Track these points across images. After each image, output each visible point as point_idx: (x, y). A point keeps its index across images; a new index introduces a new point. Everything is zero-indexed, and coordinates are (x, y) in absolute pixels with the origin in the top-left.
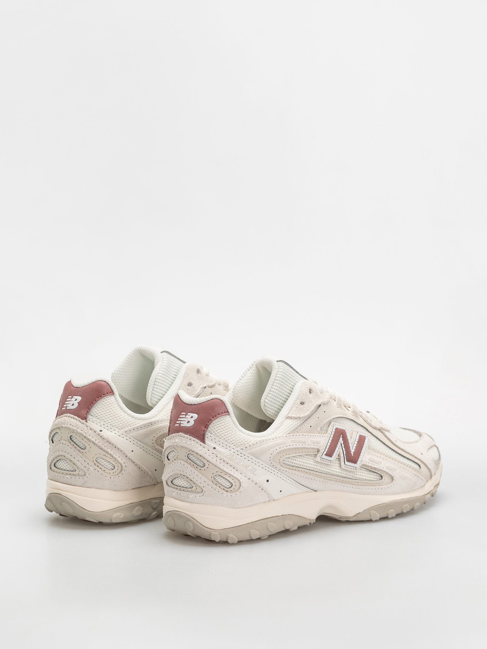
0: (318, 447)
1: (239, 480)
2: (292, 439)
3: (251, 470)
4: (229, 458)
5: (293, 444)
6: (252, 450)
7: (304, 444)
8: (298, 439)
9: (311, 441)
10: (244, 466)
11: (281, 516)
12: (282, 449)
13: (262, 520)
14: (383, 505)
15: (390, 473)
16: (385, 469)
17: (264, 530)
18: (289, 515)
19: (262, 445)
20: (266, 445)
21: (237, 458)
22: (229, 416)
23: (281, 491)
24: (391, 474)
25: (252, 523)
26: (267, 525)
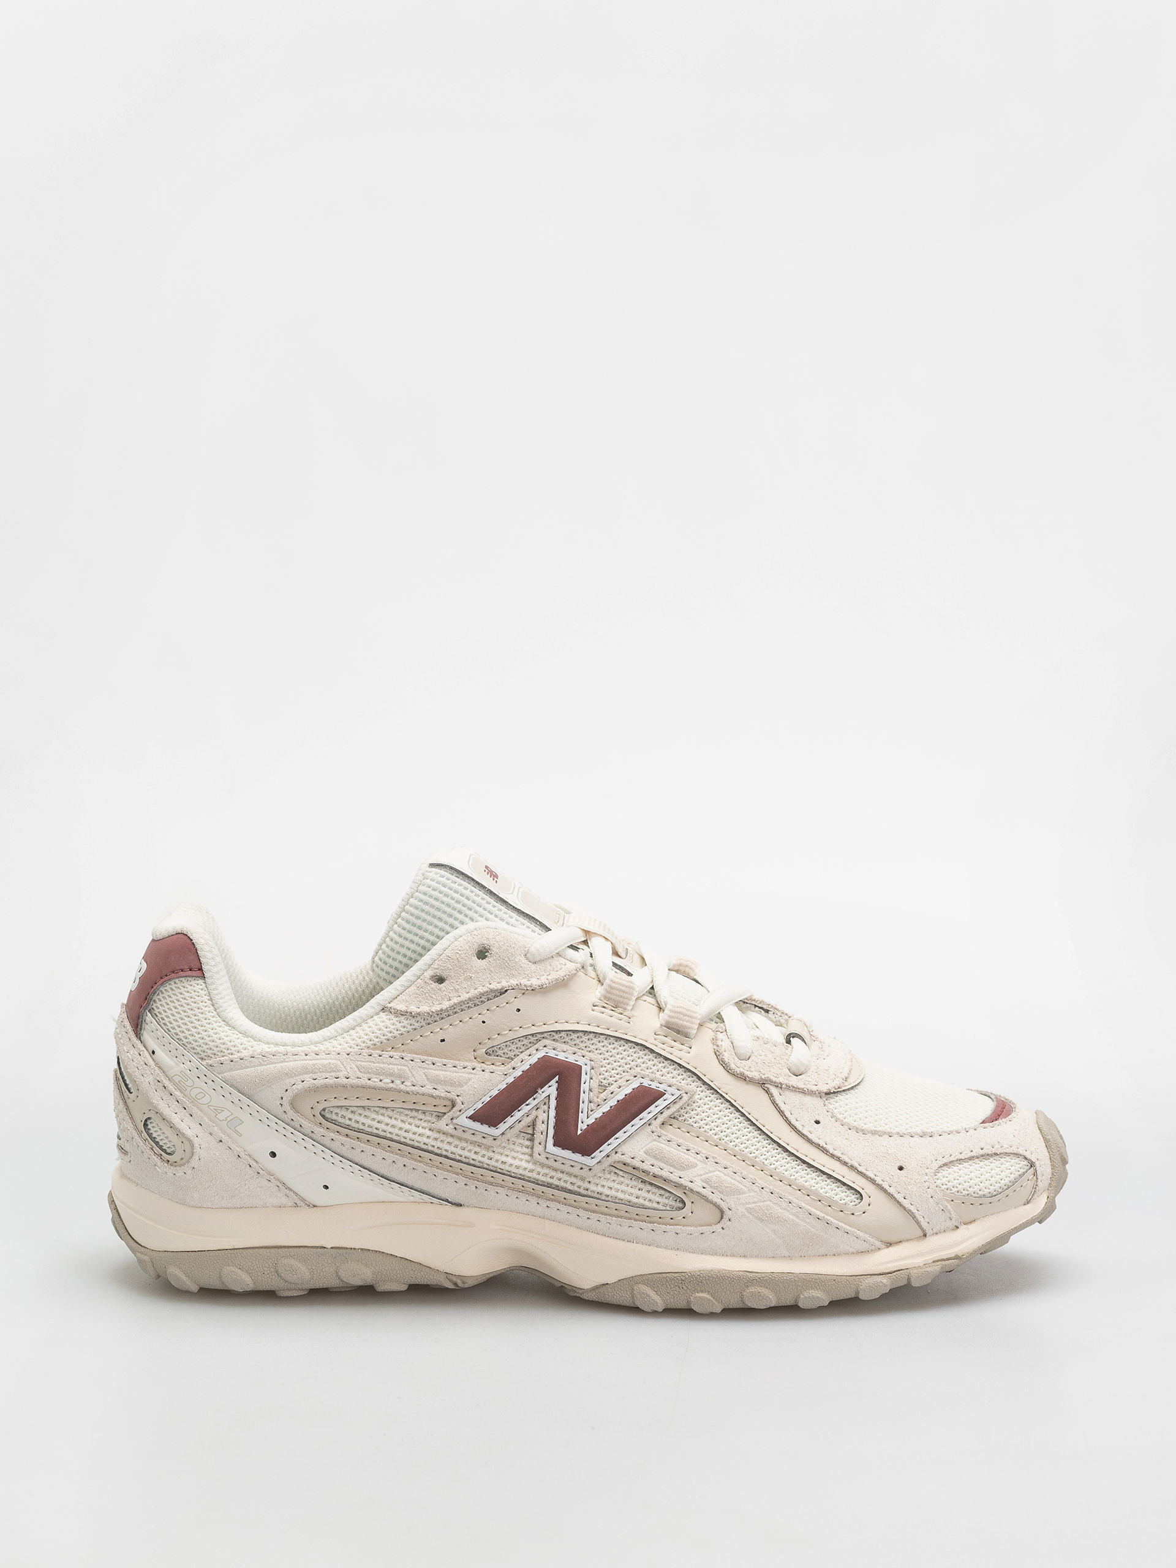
0: (453, 1096)
1: (190, 1141)
2: (362, 1064)
3: (228, 1119)
4: (179, 1082)
5: (360, 1075)
6: (234, 1072)
7: (398, 1082)
8: (382, 1065)
9: (426, 1076)
10: (212, 1108)
11: (332, 1248)
12: (320, 1082)
13: (261, 1247)
14: (676, 1275)
15: (715, 1198)
16: (697, 1187)
17: (266, 1273)
18: (362, 1249)
19: (265, 1065)
20: (278, 1066)
21: (194, 1086)
22: (201, 981)
23: (326, 1187)
24: (719, 1202)
25: (233, 1251)
26: (276, 1262)
